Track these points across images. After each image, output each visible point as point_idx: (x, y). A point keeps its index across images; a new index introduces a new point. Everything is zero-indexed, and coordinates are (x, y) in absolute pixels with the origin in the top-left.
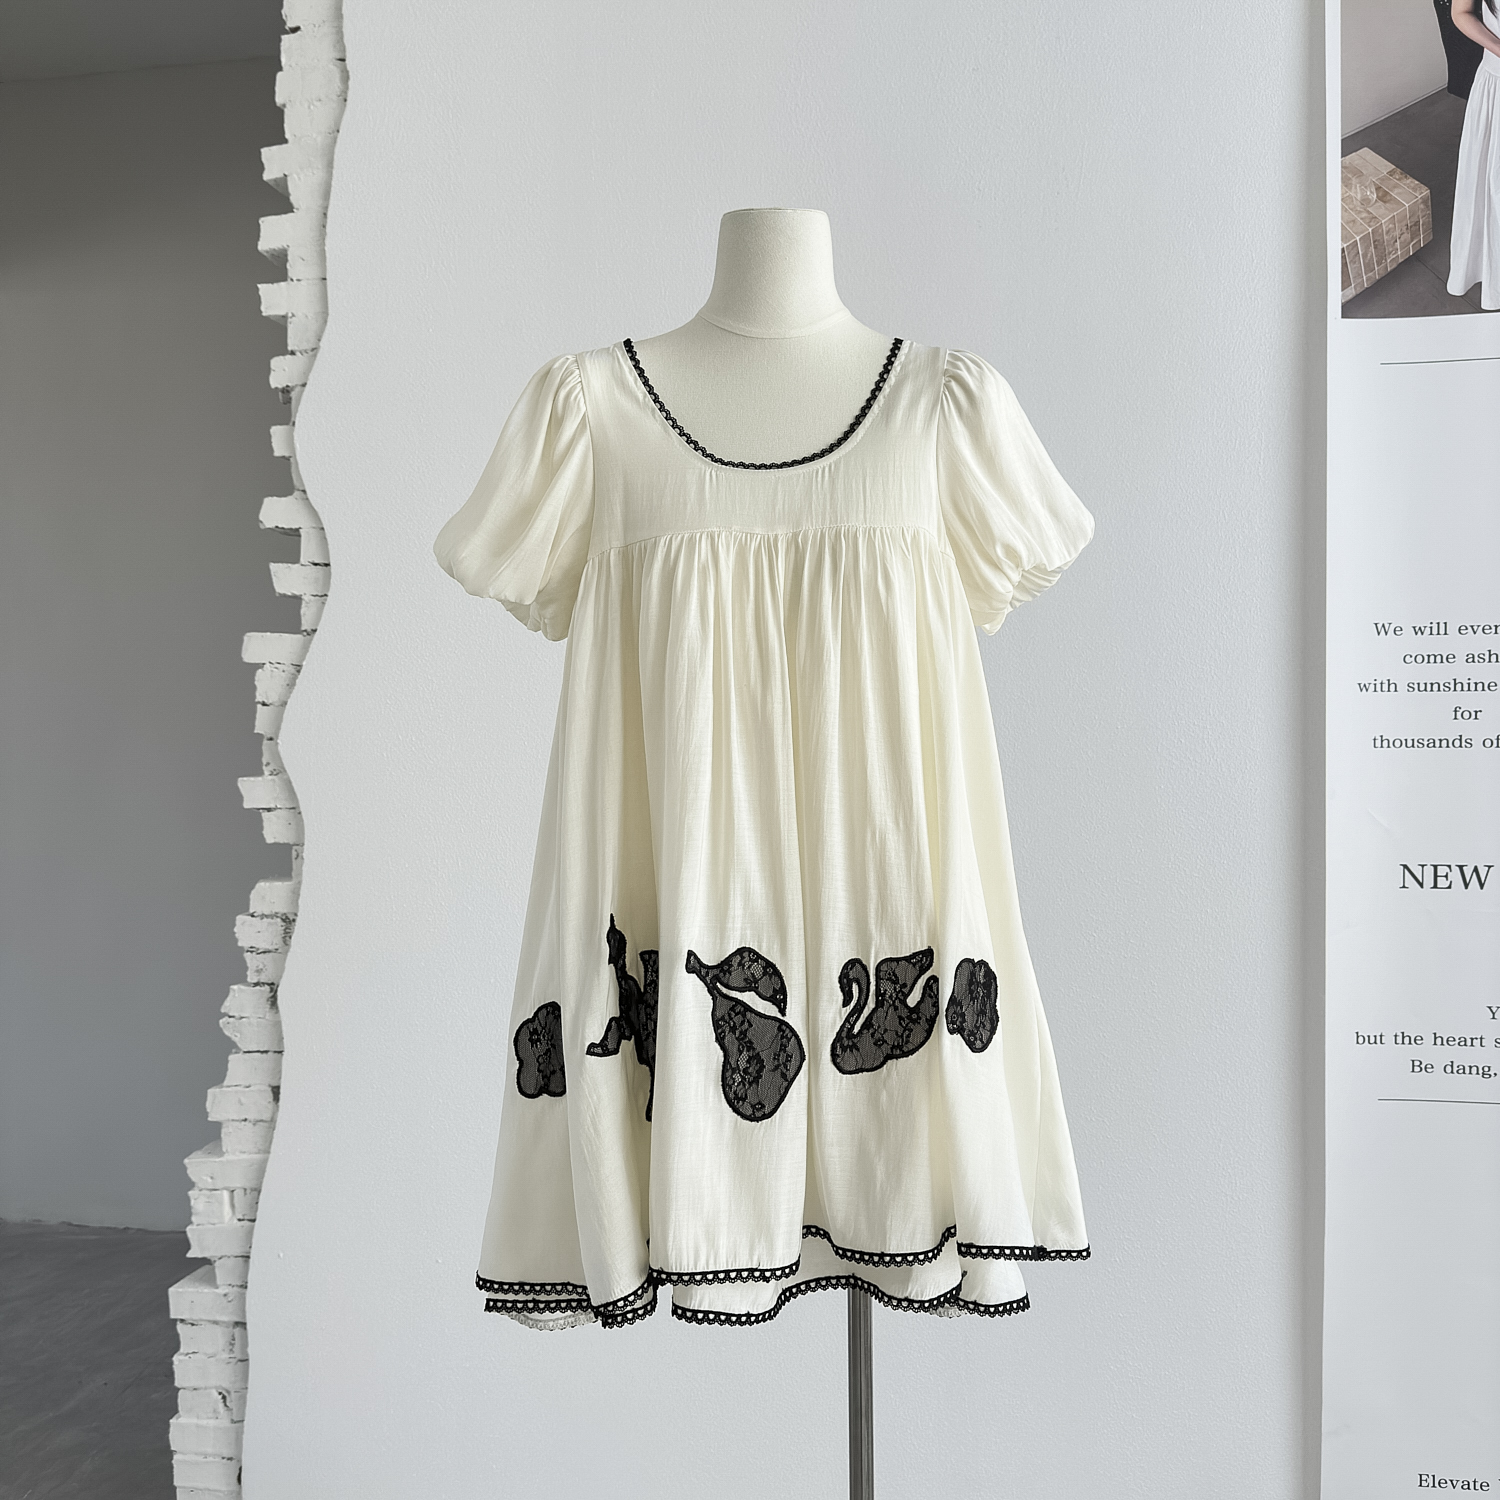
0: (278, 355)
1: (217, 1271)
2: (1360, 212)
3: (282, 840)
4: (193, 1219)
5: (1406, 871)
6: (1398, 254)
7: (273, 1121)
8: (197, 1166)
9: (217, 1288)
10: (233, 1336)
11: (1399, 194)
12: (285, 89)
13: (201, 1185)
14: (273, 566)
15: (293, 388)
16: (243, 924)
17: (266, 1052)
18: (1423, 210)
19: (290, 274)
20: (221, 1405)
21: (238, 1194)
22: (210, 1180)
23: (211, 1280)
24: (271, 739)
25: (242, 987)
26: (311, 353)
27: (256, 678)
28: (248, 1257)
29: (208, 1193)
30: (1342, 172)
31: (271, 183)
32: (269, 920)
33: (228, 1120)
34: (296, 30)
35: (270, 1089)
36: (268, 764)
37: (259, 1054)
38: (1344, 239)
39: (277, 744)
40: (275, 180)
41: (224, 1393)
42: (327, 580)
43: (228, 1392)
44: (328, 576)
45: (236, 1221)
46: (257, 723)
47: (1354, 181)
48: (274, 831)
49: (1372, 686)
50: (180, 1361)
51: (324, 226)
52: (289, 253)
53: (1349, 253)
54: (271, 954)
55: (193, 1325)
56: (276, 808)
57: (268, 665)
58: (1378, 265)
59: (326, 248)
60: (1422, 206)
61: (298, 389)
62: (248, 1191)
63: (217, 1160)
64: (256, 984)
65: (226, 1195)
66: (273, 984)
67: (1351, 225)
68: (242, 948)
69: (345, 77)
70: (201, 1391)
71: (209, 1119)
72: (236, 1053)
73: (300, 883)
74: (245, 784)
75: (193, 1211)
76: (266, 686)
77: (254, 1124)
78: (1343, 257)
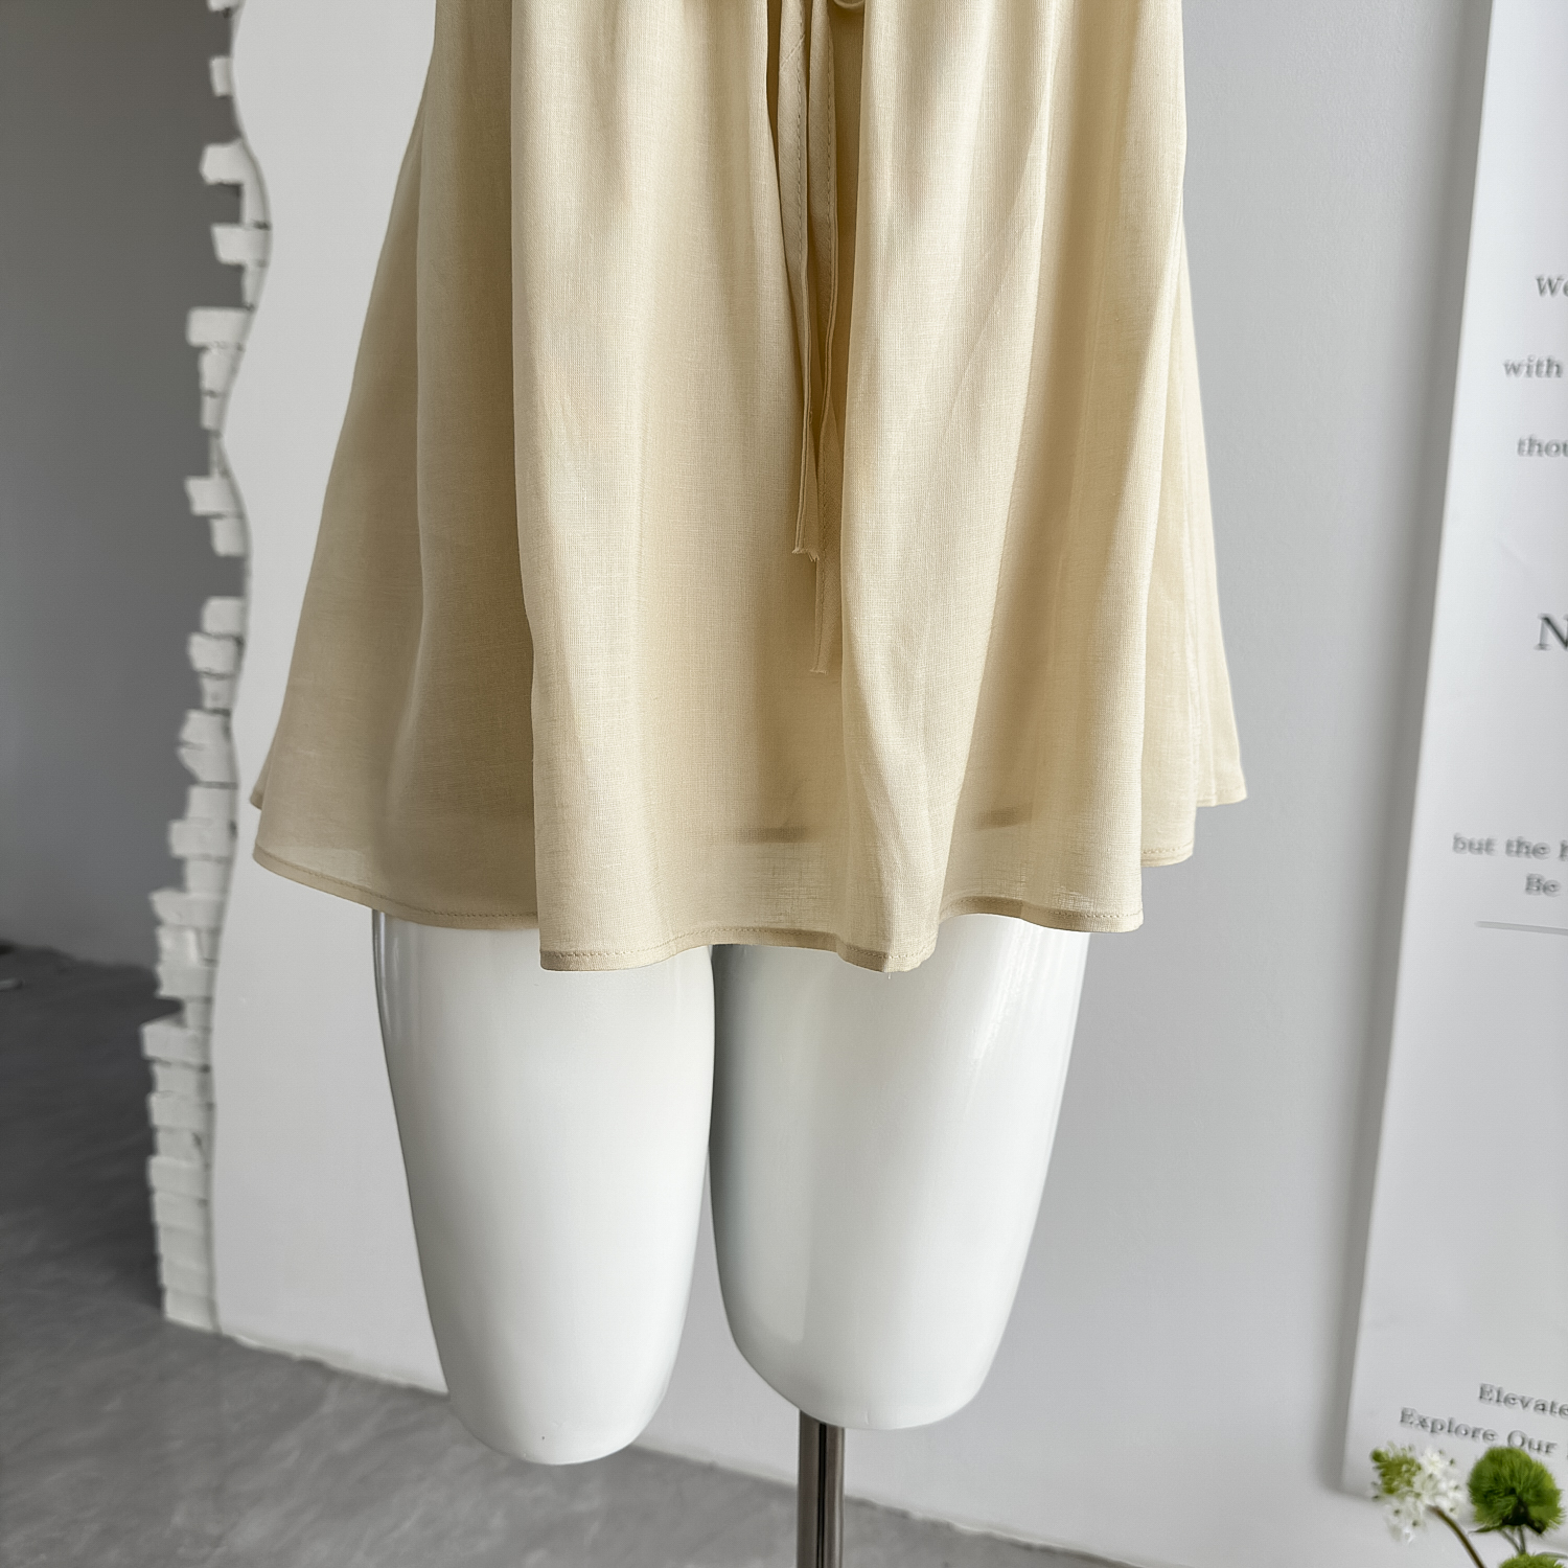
1: (187, 1013)
3: (232, 552)
5: (1547, 626)
7: (230, 858)
8: (164, 903)
9: (185, 1029)
10: (201, 1080)
13: (168, 923)
14: (216, 229)
15: (231, 9)
16: (197, 644)
17: (222, 786)
20: (194, 1147)
21: (204, 935)
22: (177, 918)
24: (216, 434)
25: (200, 714)
27: (202, 363)
28: (210, 1000)
29: (175, 931)
32: (222, 641)
33: (192, 856)
35: (227, 825)
36: (215, 463)
37: (216, 788)
39: (221, 440)
42: (265, 246)
45: (199, 960)
46: (204, 415)
48: (224, 541)
49: (1525, 369)
50: (156, 1100)
54: (224, 679)
55: (167, 1064)
56: (224, 515)
57: (214, 348)
61: (235, 11)
62: (211, 931)
63: (183, 897)
64: (215, 711)
65: (191, 937)
66: (227, 711)
68: (198, 671)
71: (173, 854)
72: (197, 786)
73: (248, 602)
74: (194, 486)
75: (161, 949)
76: (211, 371)
77: (213, 862)
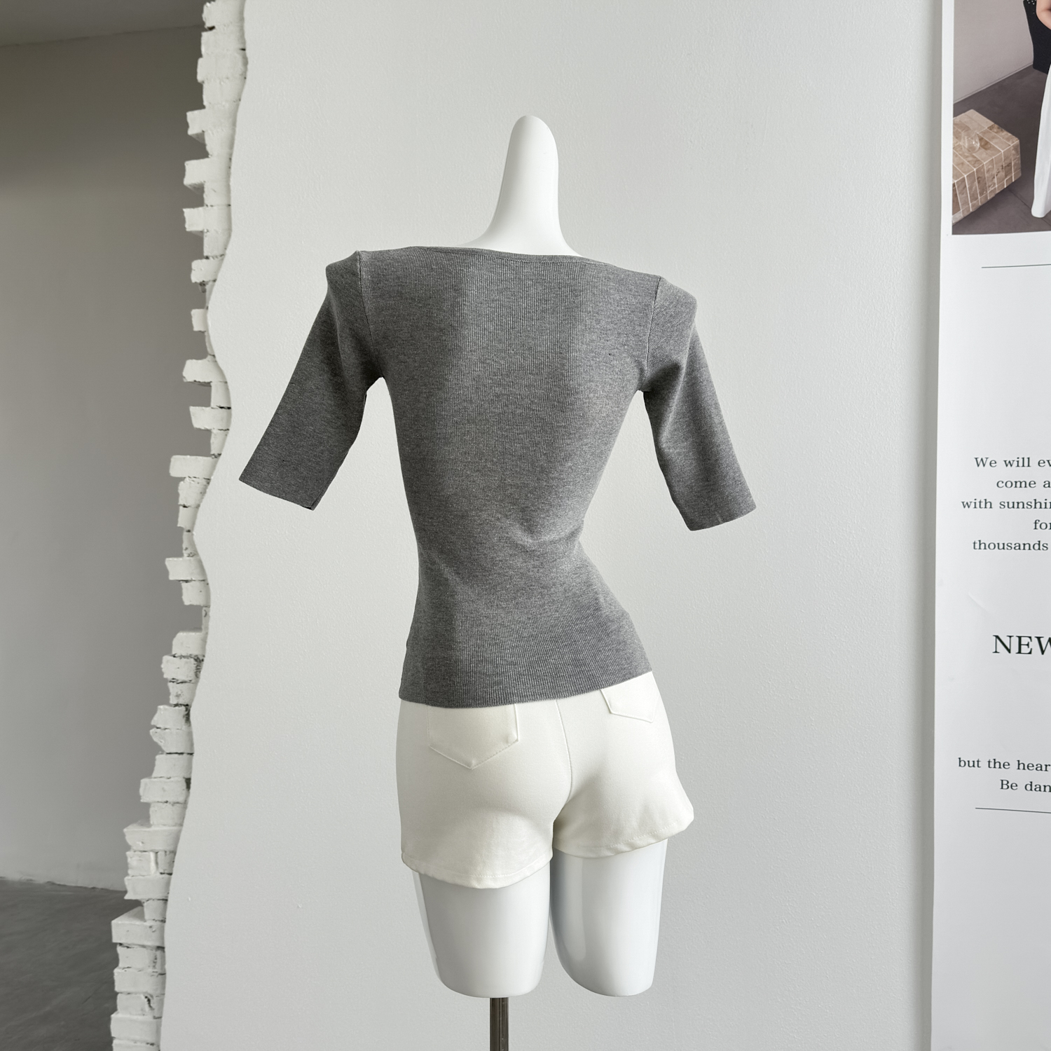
0: (196, 259)
1: (145, 910)
2: (967, 157)
3: (195, 603)
4: (130, 872)
5: (998, 641)
6: (995, 186)
7: (185, 803)
8: (133, 834)
9: (145, 921)
10: (156, 956)
11: (996, 143)
12: (204, 70)
13: (135, 848)
14: (192, 409)
15: (207, 283)
16: (168, 661)
17: (182, 753)
18: (1014, 155)
19: (206, 201)
20: (147, 1006)
21: (161, 855)
22: (141, 844)
23: (141, 917)
24: (189, 531)
25: (166, 707)
26: (220, 258)
27: (179, 488)
28: (167, 900)
29: (140, 853)
30: (954, 128)
31: (194, 137)
32: (186, 660)
33: (155, 802)
34: (212, 28)
35: (184, 780)
36: (186, 549)
37: (176, 755)
38: (955, 176)
39: (193, 535)
40: (197, 135)
41: (149, 997)
42: (228, 419)
43: (152, 996)
44: (229, 416)
45: (158, 874)
46: (180, 519)
47: (963, 134)
48: (190, 596)
49: (973, 505)
50: (119, 973)
51: (230, 168)
52: (205, 186)
53: (958, 187)
54: (187, 684)
55: (128, 947)
56: (191, 581)
57: (187, 479)
58: (981, 195)
59: (232, 183)
60: (1013, 152)
61: (210, 283)
62: (168, 853)
63: (147, 829)
64: (176, 705)
65: (152, 855)
66: (187, 705)
67: (961, 166)
68: (166, 679)
69: (245, 62)
70: (133, 995)
71: (142, 801)
72: (162, 754)
73: (207, 633)
74: (170, 563)
75: (129, 866)
76: (186, 493)
77: (173, 805)
78: (954, 191)
